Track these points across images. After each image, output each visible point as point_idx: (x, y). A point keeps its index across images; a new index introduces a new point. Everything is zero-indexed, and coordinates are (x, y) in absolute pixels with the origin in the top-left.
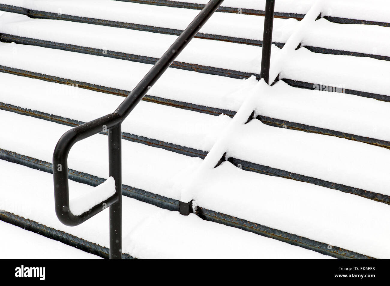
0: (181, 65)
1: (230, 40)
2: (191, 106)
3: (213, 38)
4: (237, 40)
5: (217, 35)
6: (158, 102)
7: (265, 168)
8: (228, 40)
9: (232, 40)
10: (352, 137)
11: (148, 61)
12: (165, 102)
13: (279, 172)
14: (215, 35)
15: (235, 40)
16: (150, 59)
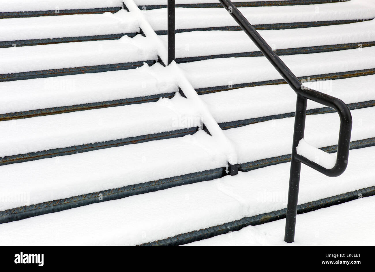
0: (67, 71)
1: (80, 39)
2: (126, 101)
3: (61, 41)
4: (86, 39)
5: (66, 38)
6: (91, 108)
7: (237, 122)
8: (77, 40)
9: (82, 39)
10: (254, 84)
11: (26, 76)
12: (99, 106)
13: (247, 121)
14: (63, 38)
15: (84, 39)
16: (29, 74)
